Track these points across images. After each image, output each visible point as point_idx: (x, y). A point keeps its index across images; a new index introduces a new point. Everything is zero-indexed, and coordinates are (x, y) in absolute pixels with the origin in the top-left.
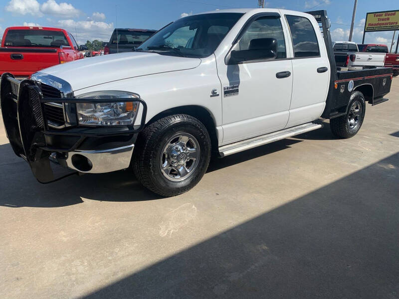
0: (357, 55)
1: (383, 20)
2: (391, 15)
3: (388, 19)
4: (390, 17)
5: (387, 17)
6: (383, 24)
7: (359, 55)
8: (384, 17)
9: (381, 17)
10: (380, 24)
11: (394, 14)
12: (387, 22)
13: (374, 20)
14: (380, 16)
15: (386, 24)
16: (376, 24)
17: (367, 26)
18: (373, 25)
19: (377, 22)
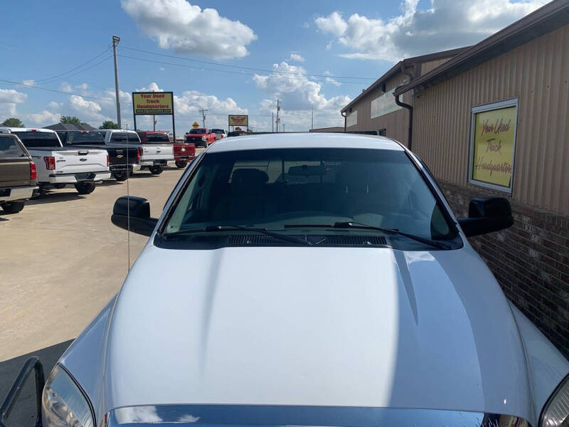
0: (144, 148)
1: (152, 102)
2: (160, 97)
3: (158, 102)
4: (159, 99)
5: (156, 99)
6: (153, 106)
7: (146, 148)
8: (152, 98)
9: (149, 99)
10: (150, 107)
11: (163, 96)
12: (158, 104)
13: (143, 102)
14: (147, 97)
15: (156, 107)
16: (146, 107)
17: (136, 108)
18: (142, 107)
19: (146, 104)
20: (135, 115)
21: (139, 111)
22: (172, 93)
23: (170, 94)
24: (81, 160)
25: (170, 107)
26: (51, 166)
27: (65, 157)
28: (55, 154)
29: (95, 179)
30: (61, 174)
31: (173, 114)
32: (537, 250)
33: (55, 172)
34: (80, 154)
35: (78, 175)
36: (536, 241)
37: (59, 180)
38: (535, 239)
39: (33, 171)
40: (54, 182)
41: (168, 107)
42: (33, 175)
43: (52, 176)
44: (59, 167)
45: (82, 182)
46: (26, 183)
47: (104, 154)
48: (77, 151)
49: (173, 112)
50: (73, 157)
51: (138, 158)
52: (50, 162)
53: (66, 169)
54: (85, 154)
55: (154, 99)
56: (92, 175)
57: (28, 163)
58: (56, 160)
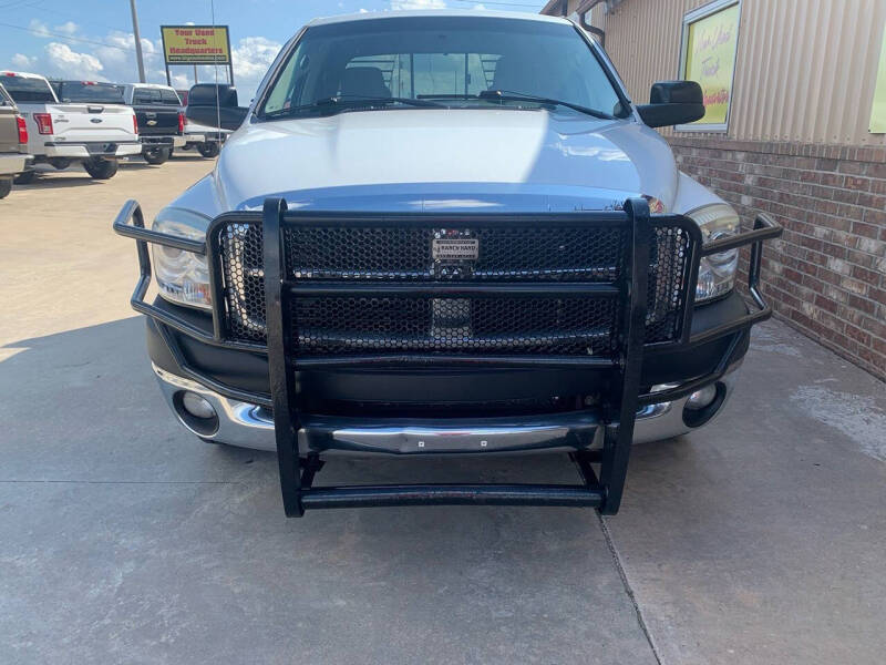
1: (195, 42)
2: (207, 33)
3: (204, 42)
4: (205, 37)
5: (201, 37)
6: (197, 51)
8: (194, 37)
9: (191, 38)
10: (193, 51)
11: (212, 33)
12: (204, 47)
13: (179, 42)
14: (187, 33)
15: (202, 51)
16: (184, 51)
17: (168, 53)
18: (178, 51)
19: (185, 47)
20: (167, 64)
21: (173, 59)
22: (226, 27)
23: (224, 30)
24: (92, 121)
25: (226, 53)
26: (47, 128)
27: (67, 116)
28: (50, 109)
29: (118, 153)
30: (63, 143)
31: (231, 64)
32: (752, 194)
33: (52, 138)
34: (91, 111)
35: (90, 145)
36: (750, 183)
37: (60, 151)
38: (749, 181)
39: (22, 130)
40: (53, 155)
41: (221, 51)
42: (23, 137)
43: (49, 144)
44: (59, 131)
45: (98, 157)
46: (13, 149)
47: (128, 114)
48: (85, 106)
49: (230, 60)
50: (79, 115)
51: (180, 128)
52: (45, 122)
53: (70, 135)
54: (99, 111)
55: (197, 38)
56: (112, 146)
57: (13, 116)
58: (53, 119)
